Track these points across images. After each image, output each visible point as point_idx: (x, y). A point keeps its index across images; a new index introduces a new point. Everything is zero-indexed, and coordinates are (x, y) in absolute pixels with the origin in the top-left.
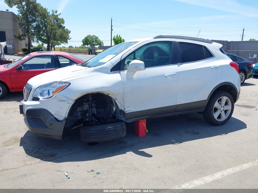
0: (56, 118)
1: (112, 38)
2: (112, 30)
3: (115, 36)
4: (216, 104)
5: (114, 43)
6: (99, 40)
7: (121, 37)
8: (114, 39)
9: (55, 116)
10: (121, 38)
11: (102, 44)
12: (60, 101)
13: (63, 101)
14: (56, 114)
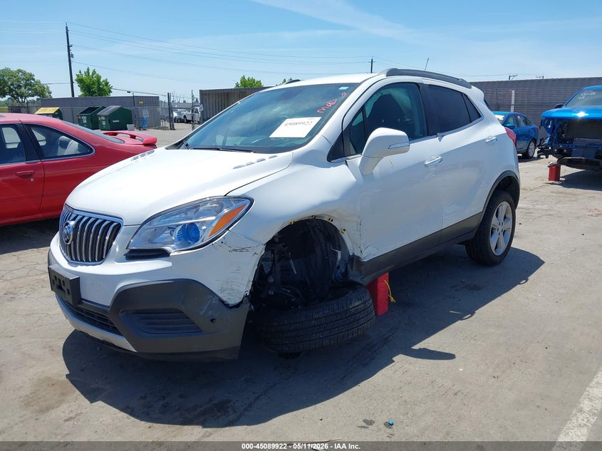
0: (223, 302)
1: (75, 77)
2: (70, 56)
3: (83, 73)
4: (494, 221)
5: (82, 88)
6: (38, 82)
7: (98, 75)
8: (80, 81)
9: (221, 295)
10: (99, 78)
11: (47, 94)
12: (236, 250)
13: (242, 250)
14: (222, 290)
